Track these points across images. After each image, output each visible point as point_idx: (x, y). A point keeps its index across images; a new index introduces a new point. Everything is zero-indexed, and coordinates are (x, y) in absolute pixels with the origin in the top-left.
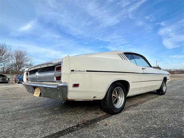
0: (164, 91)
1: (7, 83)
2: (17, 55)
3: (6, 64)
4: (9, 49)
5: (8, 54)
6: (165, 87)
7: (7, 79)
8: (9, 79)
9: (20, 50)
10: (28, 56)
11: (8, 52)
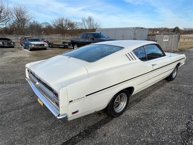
0: (174, 77)
1: (13, 47)
2: (17, 13)
3: (7, 23)
4: (6, 5)
5: (6, 11)
6: (176, 73)
7: (12, 44)
8: (14, 43)
9: (19, 6)
10: (30, 14)
11: (6, 8)
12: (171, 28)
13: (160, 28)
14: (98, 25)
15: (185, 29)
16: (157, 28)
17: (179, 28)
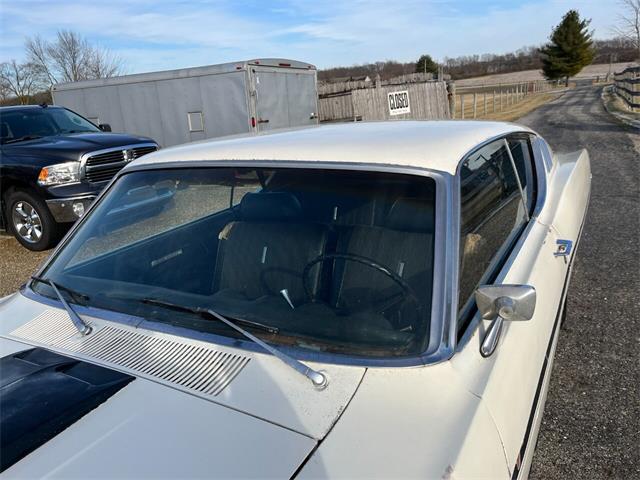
12: (408, 62)
13: (372, 65)
14: (109, 69)
15: (451, 61)
16: (361, 64)
17: (433, 60)
